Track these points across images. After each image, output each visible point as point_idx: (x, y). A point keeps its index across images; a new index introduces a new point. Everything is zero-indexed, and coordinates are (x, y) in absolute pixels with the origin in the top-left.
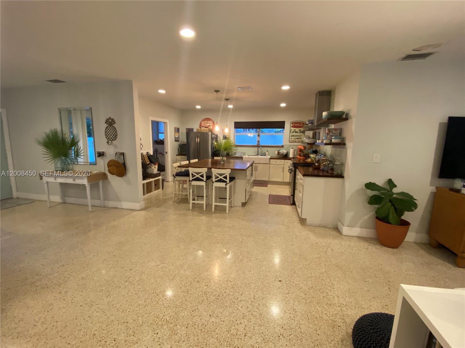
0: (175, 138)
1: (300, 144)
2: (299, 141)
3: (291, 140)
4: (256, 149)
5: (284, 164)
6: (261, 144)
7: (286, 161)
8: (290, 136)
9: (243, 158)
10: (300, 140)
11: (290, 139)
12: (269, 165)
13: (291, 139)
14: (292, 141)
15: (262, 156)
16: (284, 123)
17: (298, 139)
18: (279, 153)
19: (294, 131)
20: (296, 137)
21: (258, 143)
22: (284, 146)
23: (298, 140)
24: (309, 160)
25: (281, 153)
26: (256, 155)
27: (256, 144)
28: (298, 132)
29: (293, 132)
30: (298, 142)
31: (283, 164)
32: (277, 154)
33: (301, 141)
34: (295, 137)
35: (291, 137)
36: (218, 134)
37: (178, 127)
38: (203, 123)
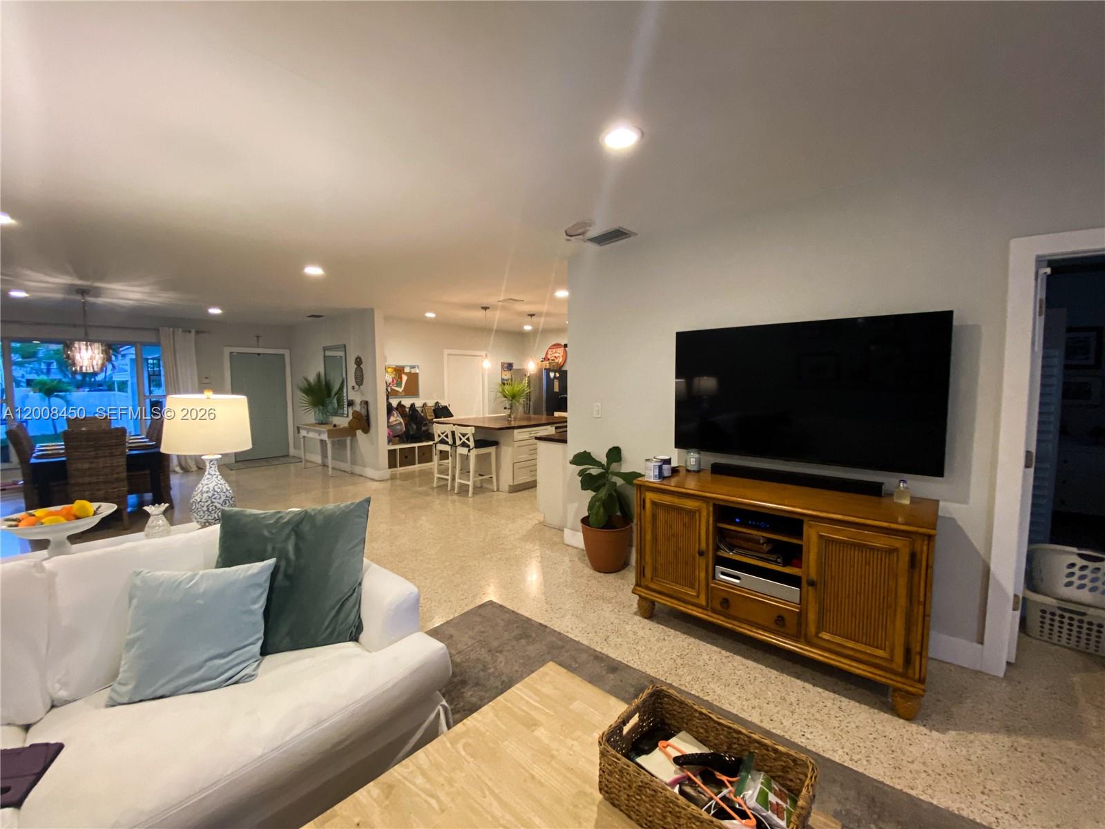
0: (503, 380)
36: (566, 371)
37: (510, 361)
38: (550, 352)
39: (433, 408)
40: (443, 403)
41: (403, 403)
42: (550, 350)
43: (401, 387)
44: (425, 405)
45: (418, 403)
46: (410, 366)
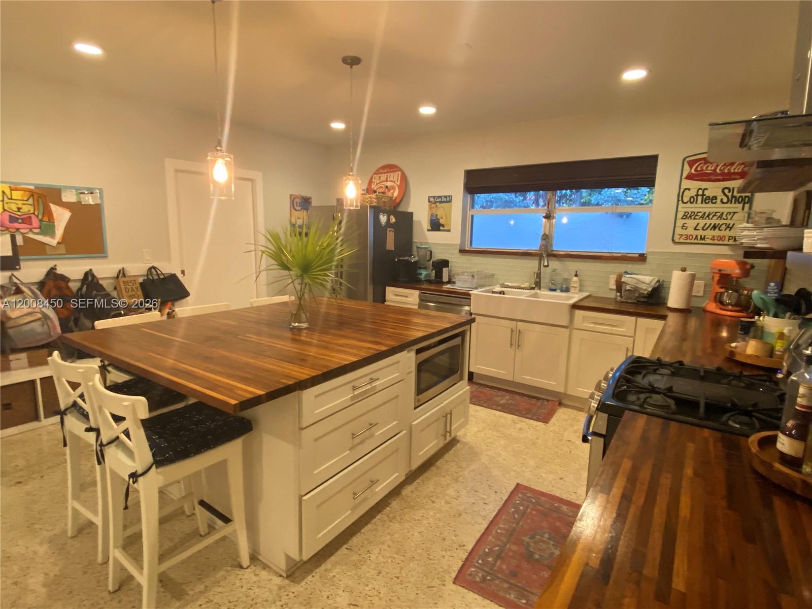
1: (725, 250)
2: (721, 238)
3: (684, 232)
4: (532, 265)
5: (634, 337)
6: (558, 247)
7: (642, 321)
8: (680, 215)
9: (470, 295)
10: (728, 233)
11: (679, 231)
12: (566, 331)
13: (684, 227)
14: (687, 237)
15: (554, 290)
16: (651, 161)
17: (714, 227)
18: (619, 285)
19: (697, 195)
20: (708, 222)
21: (544, 242)
22: (649, 258)
23: (717, 233)
24: (751, 348)
25: (628, 288)
26: (533, 288)
27: (535, 247)
28: (715, 198)
29: (693, 200)
30: (718, 241)
31: (633, 335)
32: (614, 287)
33: (730, 238)
34: (702, 222)
35: (680, 223)
36: (412, 214)
37: (306, 194)
38: (376, 181)
39: (141, 280)
40: (167, 268)
41: (60, 270)
42: (377, 176)
43: (53, 235)
44: (122, 273)
45: (104, 270)
46: (77, 189)
